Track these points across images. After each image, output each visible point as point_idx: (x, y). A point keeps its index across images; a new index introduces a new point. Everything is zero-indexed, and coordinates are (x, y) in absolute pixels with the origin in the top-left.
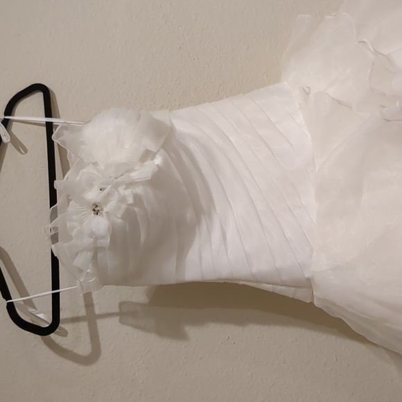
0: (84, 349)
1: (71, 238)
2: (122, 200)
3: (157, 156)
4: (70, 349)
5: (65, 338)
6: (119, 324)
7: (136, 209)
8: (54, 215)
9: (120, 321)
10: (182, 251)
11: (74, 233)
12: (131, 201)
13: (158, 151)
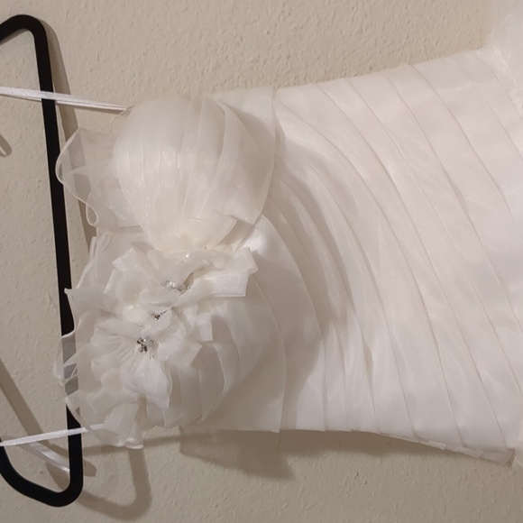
0: (124, 494)
1: (98, 385)
2: (193, 335)
3: (256, 231)
4: (101, 496)
5: (93, 478)
6: (180, 455)
7: (217, 347)
8: (69, 349)
9: (182, 451)
10: (293, 379)
11: (103, 378)
12: (207, 335)
13: (257, 221)
